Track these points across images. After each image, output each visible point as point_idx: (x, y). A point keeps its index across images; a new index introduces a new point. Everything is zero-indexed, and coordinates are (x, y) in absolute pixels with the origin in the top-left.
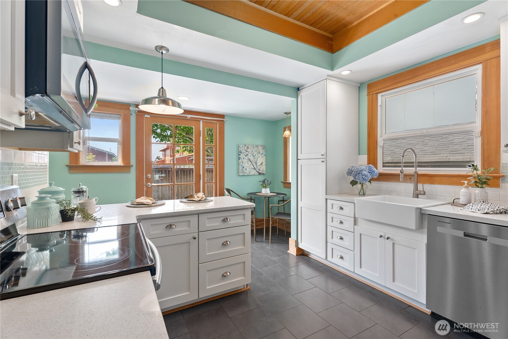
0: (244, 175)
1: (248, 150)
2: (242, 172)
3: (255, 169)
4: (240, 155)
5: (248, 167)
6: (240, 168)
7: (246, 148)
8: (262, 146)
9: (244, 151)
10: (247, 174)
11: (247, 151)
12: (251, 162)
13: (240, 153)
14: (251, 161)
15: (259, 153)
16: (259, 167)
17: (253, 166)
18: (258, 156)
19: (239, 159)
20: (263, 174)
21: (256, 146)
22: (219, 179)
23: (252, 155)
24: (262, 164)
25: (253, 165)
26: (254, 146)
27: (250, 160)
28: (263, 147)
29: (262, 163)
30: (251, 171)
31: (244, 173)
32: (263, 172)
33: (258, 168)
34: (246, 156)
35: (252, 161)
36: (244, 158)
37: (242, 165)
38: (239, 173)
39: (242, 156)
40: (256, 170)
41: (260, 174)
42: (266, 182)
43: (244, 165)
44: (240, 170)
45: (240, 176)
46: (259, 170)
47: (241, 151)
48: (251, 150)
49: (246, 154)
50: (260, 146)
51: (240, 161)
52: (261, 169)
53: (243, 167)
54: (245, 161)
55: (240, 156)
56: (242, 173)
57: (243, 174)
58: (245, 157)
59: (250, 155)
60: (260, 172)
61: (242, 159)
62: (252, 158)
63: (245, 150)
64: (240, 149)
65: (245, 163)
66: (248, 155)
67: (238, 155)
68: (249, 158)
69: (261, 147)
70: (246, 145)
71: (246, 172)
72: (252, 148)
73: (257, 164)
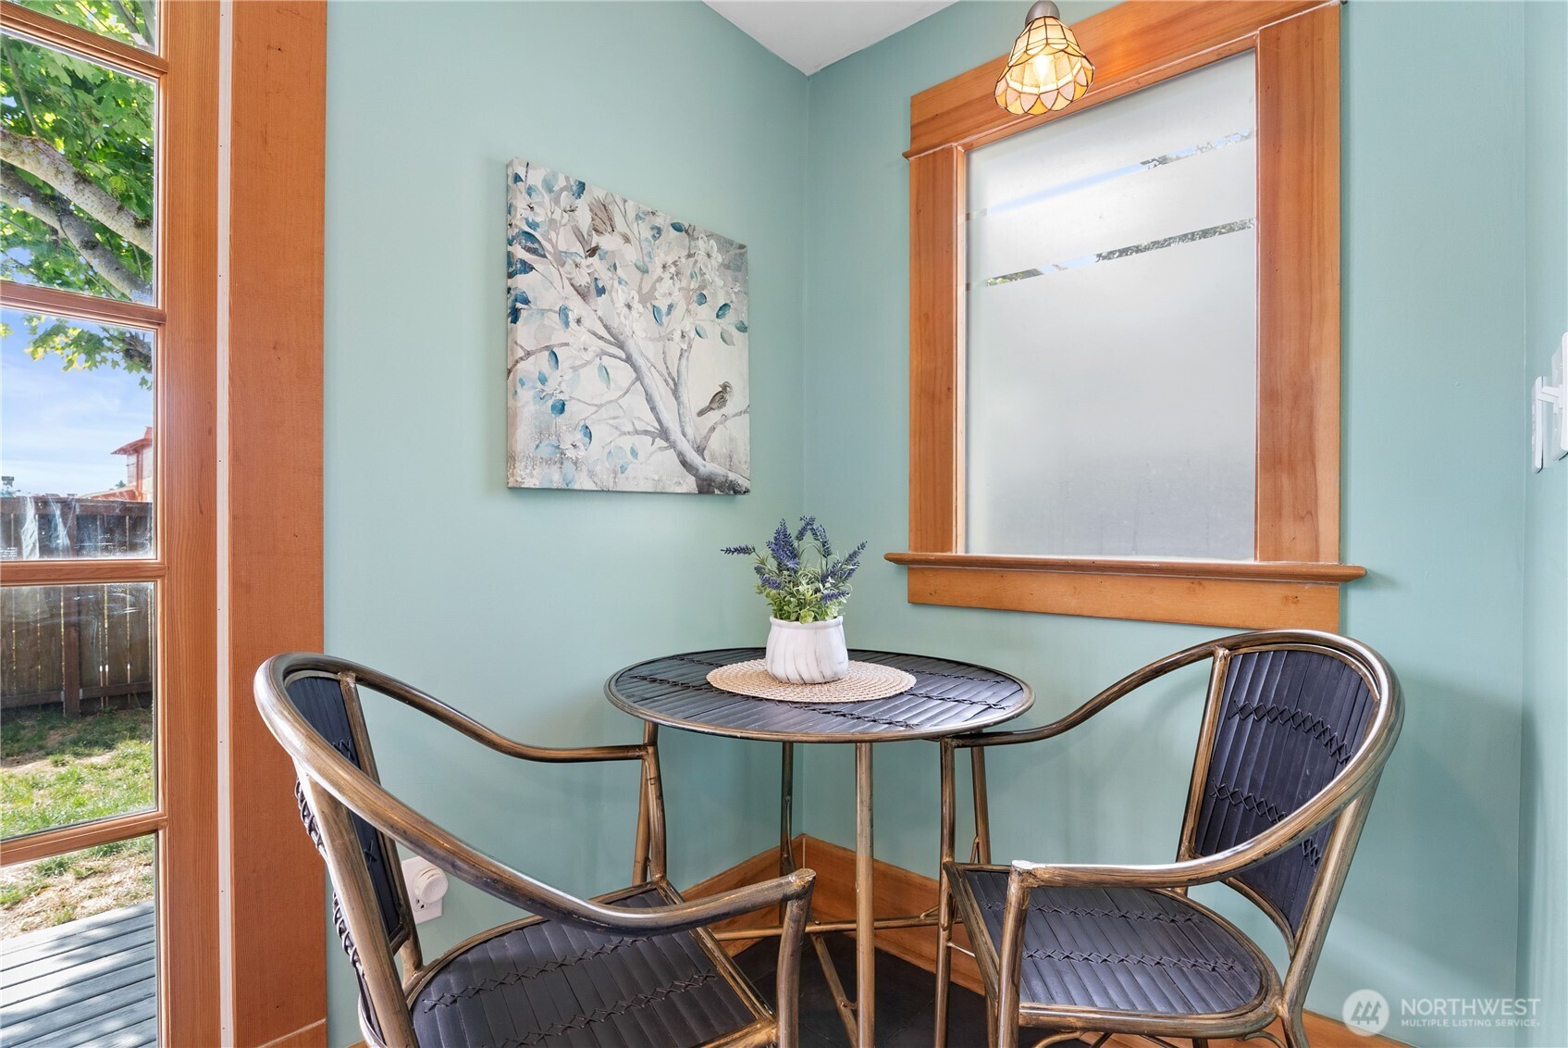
0: (565, 492)
1: (607, 242)
2: (545, 451)
3: (664, 433)
4: (527, 268)
5: (604, 413)
6: (528, 407)
7: (584, 218)
8: (725, 244)
9: (564, 241)
10: (591, 474)
11: (593, 252)
12: (636, 369)
13: (520, 253)
14: (629, 360)
15: (702, 299)
16: (696, 427)
17: (653, 409)
18: (688, 327)
19: (514, 315)
20: (732, 490)
21: (677, 227)
22: (235, 518)
23: (643, 301)
24: (720, 398)
25: (649, 399)
26: (659, 221)
27: (621, 346)
28: (733, 251)
29: (725, 387)
30: (634, 453)
31: (568, 466)
32: (732, 476)
33: (689, 431)
34: (583, 293)
35: (640, 361)
36: (563, 312)
37: (543, 380)
38: (510, 458)
39: (540, 284)
40: (673, 445)
41: (707, 486)
42: (812, 562)
43: (560, 384)
44: (524, 437)
45: (518, 490)
46: (700, 450)
47: (534, 225)
48: (631, 254)
49: (583, 279)
50: (710, 236)
51: (525, 332)
52: (715, 444)
53: (560, 408)
54: (579, 342)
55: (522, 282)
56: (549, 462)
57: (556, 480)
58: (577, 307)
59: (620, 295)
60: (707, 467)
61: (543, 312)
62: (637, 327)
63: (581, 238)
64: (521, 203)
65: (575, 369)
66: (601, 291)
67: (502, 269)
68: (614, 324)
69: (712, 242)
70: (582, 186)
71: (581, 453)
72: (647, 234)
73: (684, 398)
